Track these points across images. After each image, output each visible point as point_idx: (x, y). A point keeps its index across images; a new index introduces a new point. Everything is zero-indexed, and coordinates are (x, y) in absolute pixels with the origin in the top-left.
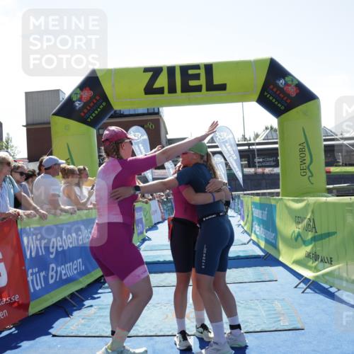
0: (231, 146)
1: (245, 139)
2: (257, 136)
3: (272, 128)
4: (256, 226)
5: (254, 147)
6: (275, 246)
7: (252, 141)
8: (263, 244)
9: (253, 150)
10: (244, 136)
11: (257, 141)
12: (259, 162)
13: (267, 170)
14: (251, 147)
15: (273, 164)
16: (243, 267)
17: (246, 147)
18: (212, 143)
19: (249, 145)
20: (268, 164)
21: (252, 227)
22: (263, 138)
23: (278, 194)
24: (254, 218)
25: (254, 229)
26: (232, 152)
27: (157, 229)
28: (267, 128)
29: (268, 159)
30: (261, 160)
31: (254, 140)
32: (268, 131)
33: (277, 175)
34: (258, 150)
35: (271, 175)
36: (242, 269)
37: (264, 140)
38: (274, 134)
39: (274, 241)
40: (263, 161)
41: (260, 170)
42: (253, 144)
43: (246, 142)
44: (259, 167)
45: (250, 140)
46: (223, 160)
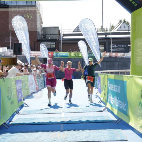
0: (93, 34)
1: (103, 30)
2: (113, 27)
3: (125, 21)
4: (111, 97)
5: (110, 36)
6: (126, 114)
7: (108, 32)
8: (116, 112)
9: (109, 39)
10: (102, 27)
11: (112, 31)
12: (113, 48)
13: (119, 55)
14: (107, 36)
15: (124, 50)
16: (101, 129)
17: (104, 36)
18: (77, 32)
19: (106, 34)
20: (120, 50)
21: (108, 98)
22: (117, 29)
23: (128, 73)
24: (110, 91)
25: (109, 100)
26: (93, 40)
27: (33, 97)
28: (120, 22)
29: (121, 46)
30: (115, 46)
31: (110, 30)
32: (121, 24)
33: (129, 59)
34: (113, 39)
35: (122, 58)
36: (100, 131)
37: (117, 30)
38: (126, 26)
39: (125, 110)
40: (117, 48)
41: (114, 55)
42: (109, 34)
43: (104, 32)
44: (113, 52)
45: (107, 31)
46: (85, 45)
